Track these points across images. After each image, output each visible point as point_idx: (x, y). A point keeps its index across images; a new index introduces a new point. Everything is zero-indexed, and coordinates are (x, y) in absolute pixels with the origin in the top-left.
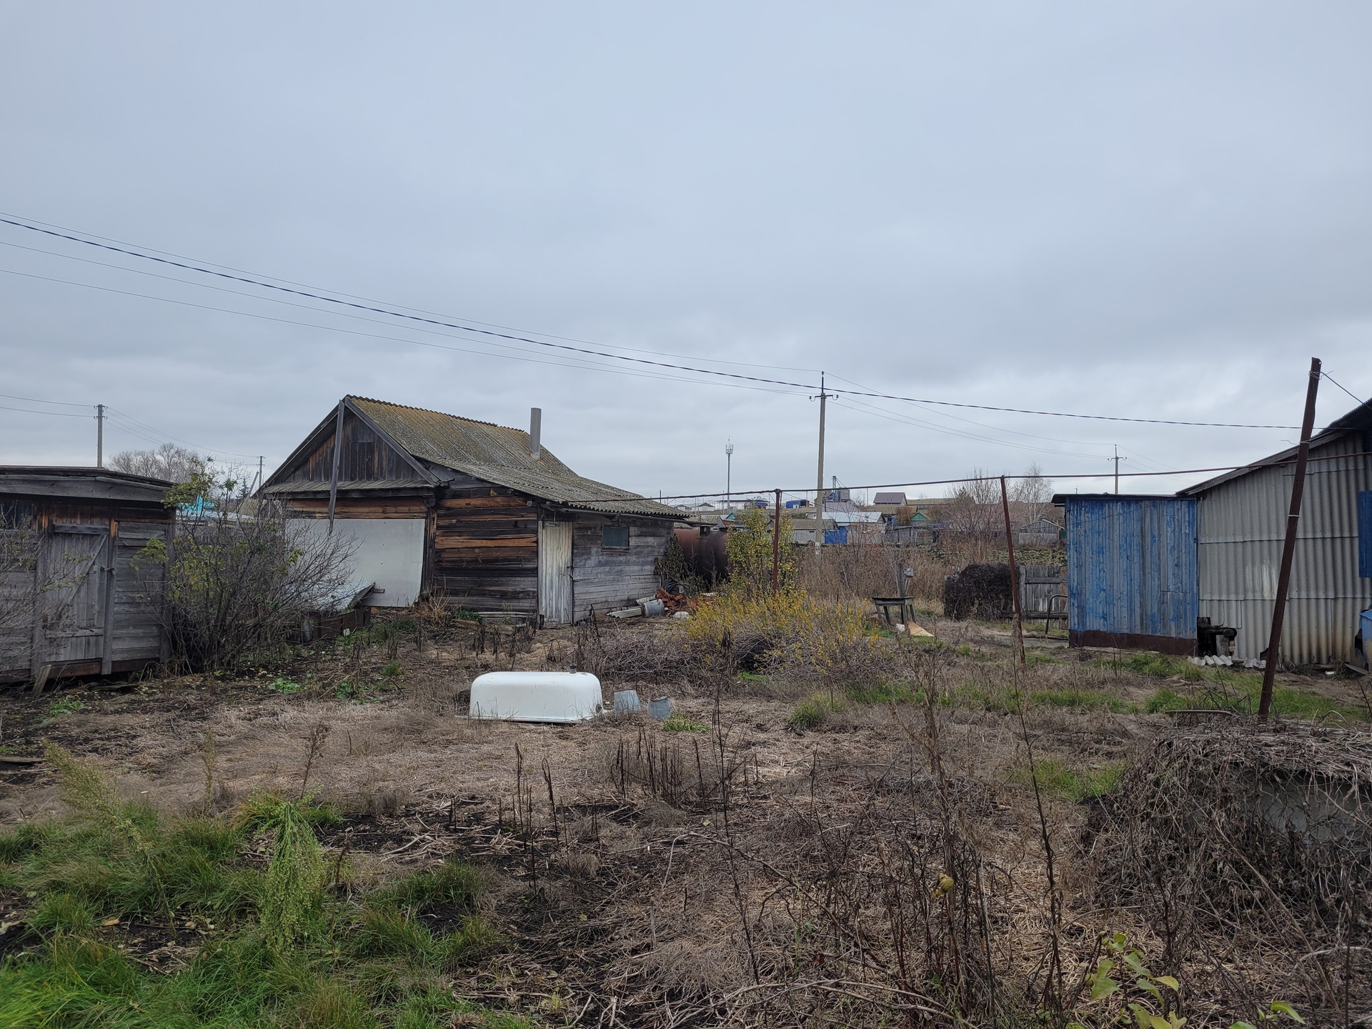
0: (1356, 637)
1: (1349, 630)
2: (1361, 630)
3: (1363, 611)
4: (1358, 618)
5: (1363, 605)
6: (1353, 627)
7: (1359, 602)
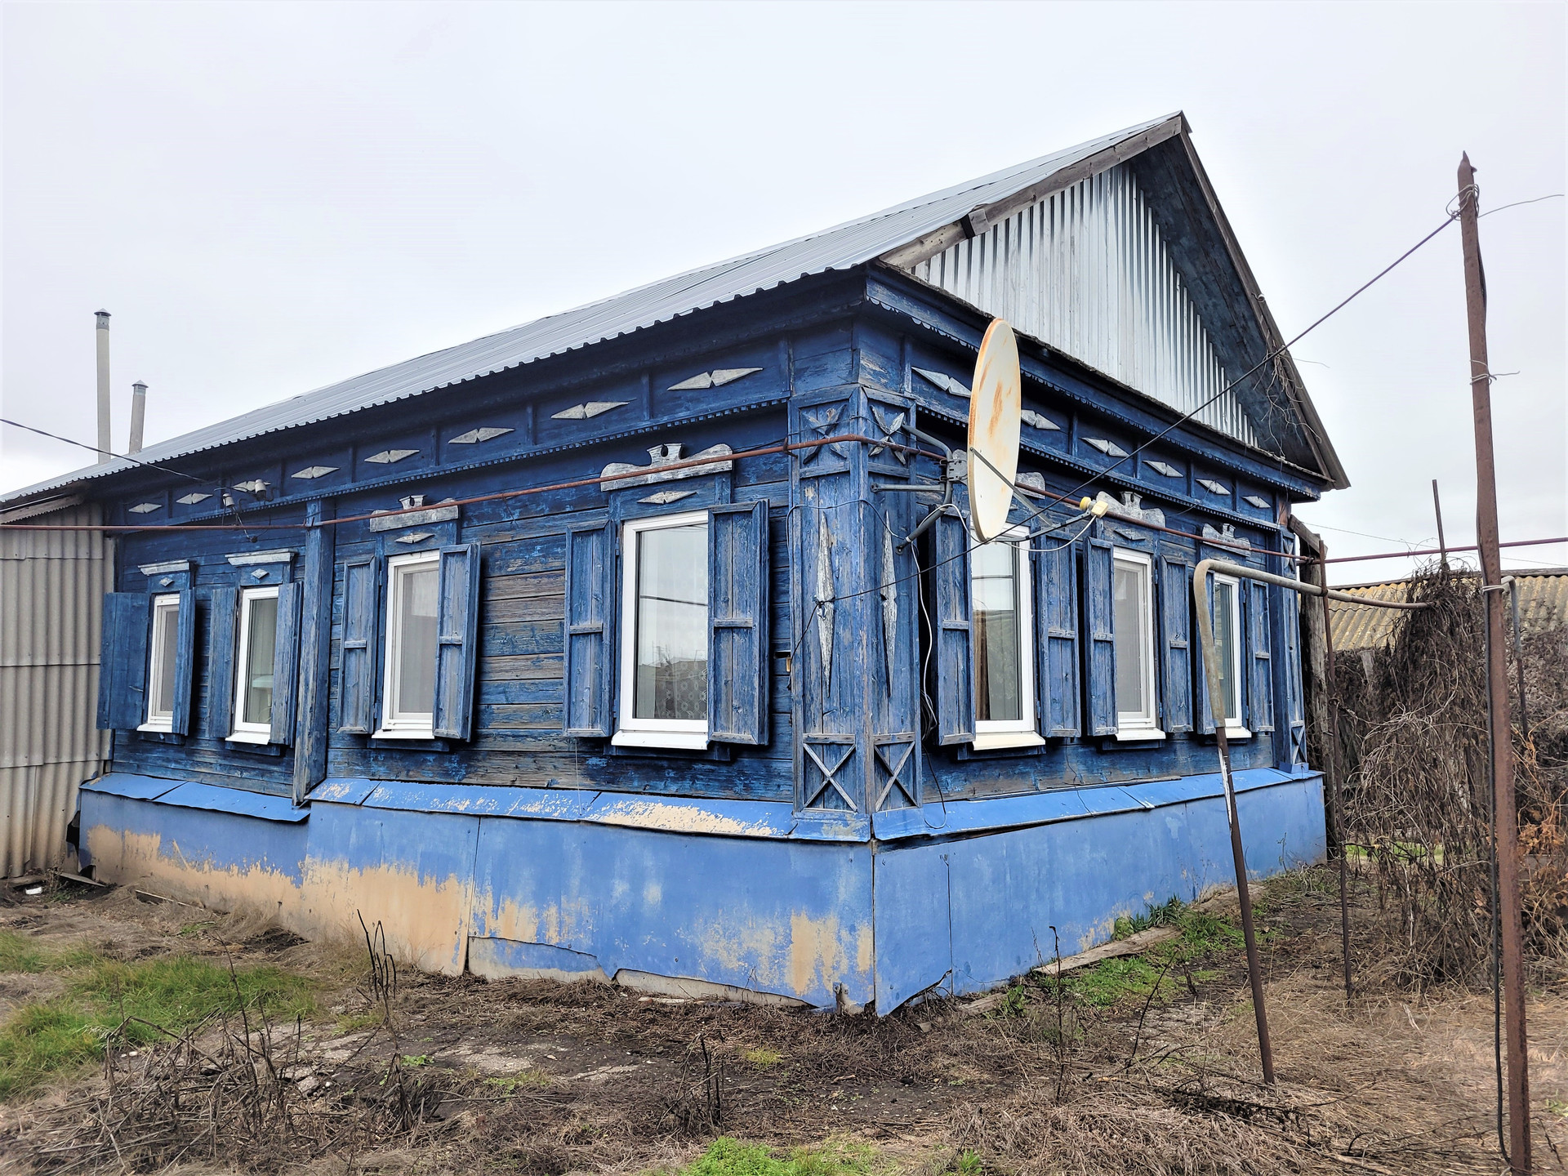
0: (70, 825)
1: (60, 814)
2: (78, 813)
3: (84, 782)
4: (75, 792)
5: (84, 772)
6: (66, 810)
7: (78, 767)
